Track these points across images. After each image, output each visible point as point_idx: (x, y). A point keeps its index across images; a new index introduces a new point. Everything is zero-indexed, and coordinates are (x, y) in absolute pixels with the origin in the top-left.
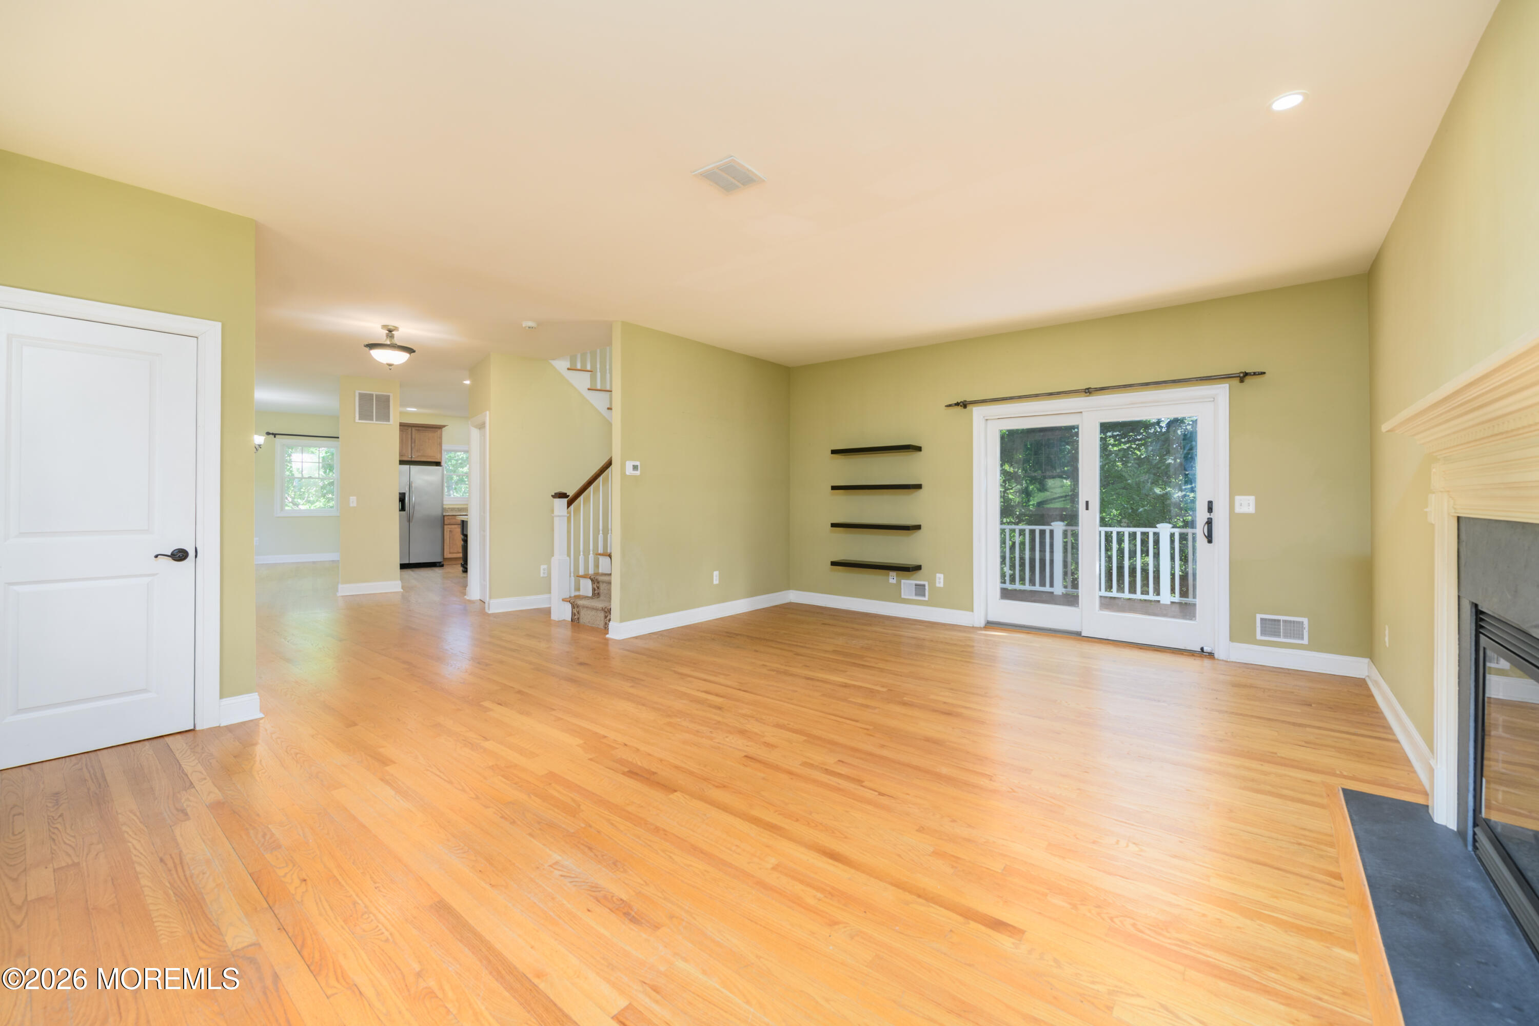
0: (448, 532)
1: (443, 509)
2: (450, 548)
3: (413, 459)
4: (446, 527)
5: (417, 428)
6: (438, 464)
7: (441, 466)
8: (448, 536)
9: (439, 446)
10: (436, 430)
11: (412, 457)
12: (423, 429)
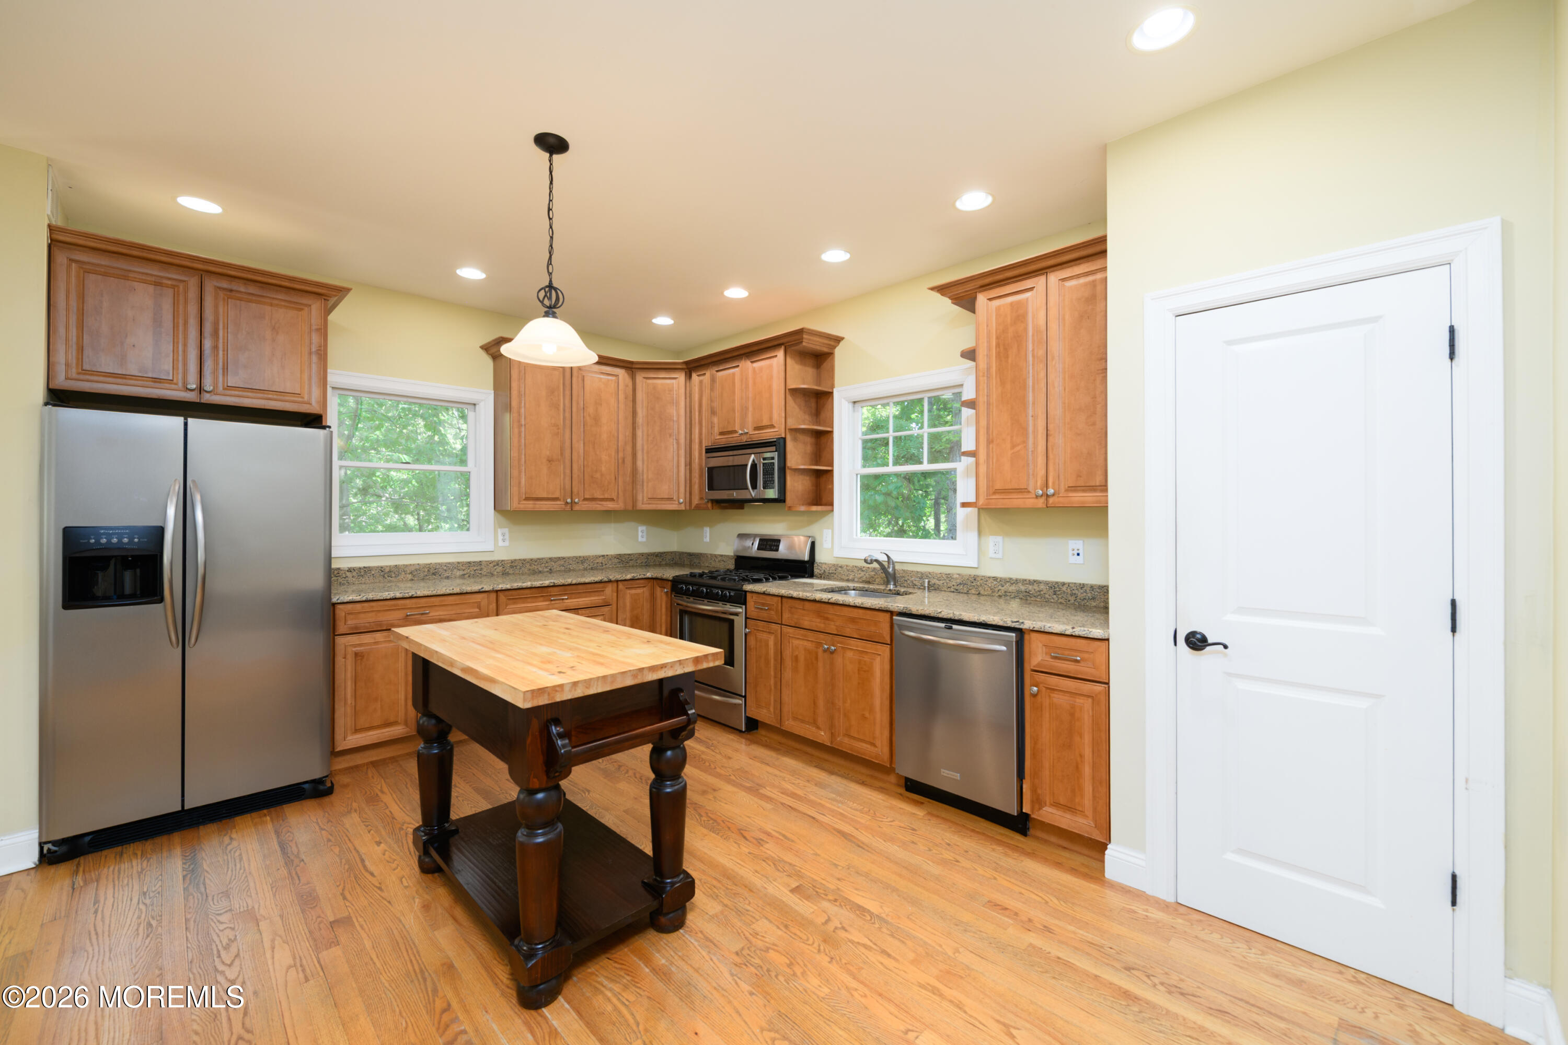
0: (350, 658)
1: (332, 575)
2: (356, 713)
3: (207, 398)
4: (341, 641)
5: (225, 284)
6: (314, 420)
7: (324, 427)
8: (349, 674)
9: (314, 358)
10: (305, 300)
11: (201, 389)
12: (252, 289)
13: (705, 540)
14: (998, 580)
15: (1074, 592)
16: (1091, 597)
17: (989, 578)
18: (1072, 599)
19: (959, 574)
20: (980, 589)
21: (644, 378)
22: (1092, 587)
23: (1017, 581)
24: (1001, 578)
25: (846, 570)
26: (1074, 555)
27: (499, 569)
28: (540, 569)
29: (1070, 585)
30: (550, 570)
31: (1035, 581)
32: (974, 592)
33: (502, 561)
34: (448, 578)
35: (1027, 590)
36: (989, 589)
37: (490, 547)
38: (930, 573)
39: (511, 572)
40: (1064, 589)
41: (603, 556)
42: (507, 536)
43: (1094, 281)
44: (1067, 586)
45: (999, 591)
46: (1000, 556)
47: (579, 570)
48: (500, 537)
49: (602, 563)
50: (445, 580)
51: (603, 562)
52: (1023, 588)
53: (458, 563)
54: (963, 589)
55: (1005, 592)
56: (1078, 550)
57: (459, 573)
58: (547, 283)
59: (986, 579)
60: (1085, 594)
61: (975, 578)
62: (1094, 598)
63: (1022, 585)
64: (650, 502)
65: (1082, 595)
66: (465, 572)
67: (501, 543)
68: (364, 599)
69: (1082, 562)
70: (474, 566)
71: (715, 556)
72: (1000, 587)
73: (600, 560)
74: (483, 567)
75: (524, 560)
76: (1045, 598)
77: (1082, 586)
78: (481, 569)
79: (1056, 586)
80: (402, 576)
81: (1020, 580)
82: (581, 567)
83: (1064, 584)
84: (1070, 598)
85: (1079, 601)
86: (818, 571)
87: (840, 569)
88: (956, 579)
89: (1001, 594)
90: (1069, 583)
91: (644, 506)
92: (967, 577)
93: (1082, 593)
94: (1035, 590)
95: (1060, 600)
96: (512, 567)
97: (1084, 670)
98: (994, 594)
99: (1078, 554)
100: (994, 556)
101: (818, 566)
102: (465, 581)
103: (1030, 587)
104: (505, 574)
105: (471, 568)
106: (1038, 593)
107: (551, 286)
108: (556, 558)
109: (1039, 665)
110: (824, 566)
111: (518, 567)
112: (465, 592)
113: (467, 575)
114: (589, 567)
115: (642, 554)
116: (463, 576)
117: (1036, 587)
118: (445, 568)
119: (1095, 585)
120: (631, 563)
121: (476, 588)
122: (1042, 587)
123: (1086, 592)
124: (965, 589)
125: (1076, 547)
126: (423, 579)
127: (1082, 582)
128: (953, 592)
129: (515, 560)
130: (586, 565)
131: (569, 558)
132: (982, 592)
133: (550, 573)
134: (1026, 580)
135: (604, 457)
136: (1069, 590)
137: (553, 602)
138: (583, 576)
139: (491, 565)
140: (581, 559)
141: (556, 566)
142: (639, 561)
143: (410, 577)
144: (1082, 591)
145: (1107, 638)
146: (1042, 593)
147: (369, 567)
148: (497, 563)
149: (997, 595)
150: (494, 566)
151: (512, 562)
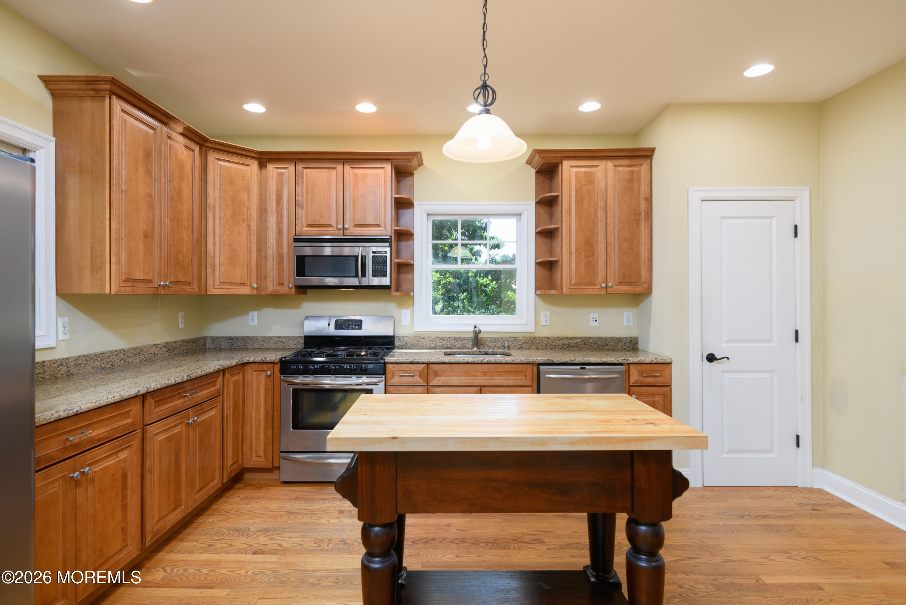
13: (251, 323)
14: (550, 339)
15: (596, 342)
16: (605, 344)
17: (544, 338)
18: (595, 346)
19: (523, 337)
20: (538, 345)
21: (216, 159)
22: (606, 338)
23: (562, 338)
24: (552, 337)
25: (428, 341)
26: (593, 321)
27: (63, 369)
28: (103, 366)
29: (594, 338)
30: (112, 365)
31: (573, 338)
32: (534, 348)
33: (67, 359)
35: (569, 343)
36: (544, 345)
37: (51, 342)
38: (501, 338)
39: (75, 372)
40: (590, 341)
41: (155, 345)
42: (68, 327)
43: (632, 171)
44: (592, 339)
45: (551, 345)
46: (548, 324)
48: (61, 329)
52: (566, 342)
54: (526, 347)
55: (555, 346)
56: (596, 318)
59: (542, 339)
60: (602, 343)
61: (535, 339)
62: (607, 345)
63: (566, 340)
64: (222, 286)
65: (601, 343)
67: (63, 336)
69: (598, 325)
71: (270, 338)
72: (552, 343)
73: (153, 350)
74: (46, 368)
75: (88, 356)
76: (579, 347)
77: (601, 338)
79: (586, 339)
81: (564, 337)
82: (138, 359)
83: (590, 338)
84: (594, 346)
85: (599, 346)
86: (399, 343)
87: (422, 340)
88: (521, 340)
89: (552, 347)
90: (593, 337)
91: (214, 290)
92: (529, 339)
93: (600, 342)
94: (573, 343)
95: (589, 347)
96: (76, 366)
97: (659, 381)
98: (547, 348)
99: (596, 321)
100: (545, 324)
101: (399, 339)
103: (571, 341)
106: (576, 345)
107: (485, 86)
108: (116, 351)
109: (635, 382)
110: (405, 339)
111: (82, 365)
114: (144, 359)
115: (184, 341)
117: (574, 341)
119: (608, 337)
122: (578, 341)
123: (602, 341)
124: (528, 346)
125: (595, 317)
127: (600, 336)
128: (519, 349)
129: (80, 357)
130: (142, 356)
131: (128, 350)
132: (540, 347)
134: (568, 337)
135: (185, 237)
136: (593, 341)
139: (55, 366)
141: (117, 361)
144: (600, 341)
145: (670, 362)
146: (578, 344)
149: (549, 348)
150: (58, 367)
151: (77, 358)
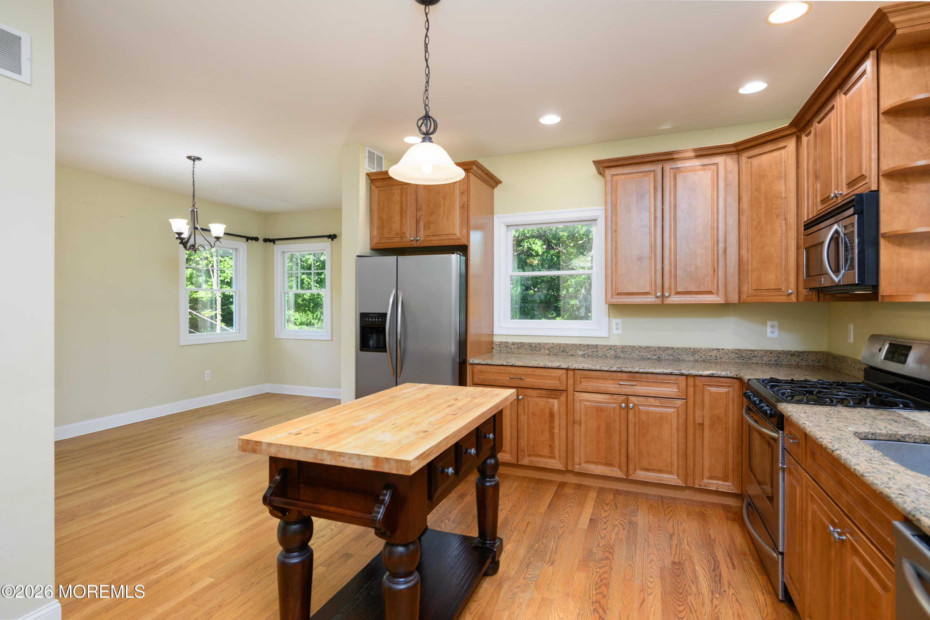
3: (419, 244)
6: (460, 248)
11: (416, 239)
21: (749, 158)
27: (612, 352)
28: (649, 356)
30: (659, 357)
33: (614, 346)
34: (572, 355)
37: (604, 333)
39: (622, 356)
42: (620, 326)
47: (690, 361)
48: (614, 327)
49: (716, 356)
50: (571, 357)
51: (718, 355)
53: (580, 345)
57: (581, 353)
58: (424, 113)
64: (755, 294)
66: (585, 352)
67: (615, 331)
68: (485, 363)
70: (592, 348)
74: (598, 349)
75: (634, 347)
78: (597, 351)
80: (542, 351)
82: (692, 358)
91: (748, 298)
96: (623, 352)
102: (585, 359)
104: (616, 357)
105: (590, 350)
107: (427, 117)
111: (629, 353)
112: (547, 367)
113: (587, 355)
114: (700, 359)
115: (771, 352)
116: (583, 356)
118: (571, 348)
120: (754, 360)
121: (556, 365)
126: (556, 355)
129: (626, 346)
130: (697, 357)
131: (678, 349)
133: (659, 361)
137: (622, 386)
138: (693, 368)
139: (605, 349)
140: (691, 351)
141: (664, 356)
142: (765, 359)
143: (547, 352)
147: (523, 343)
148: (610, 348)
150: (608, 350)
151: (623, 347)
